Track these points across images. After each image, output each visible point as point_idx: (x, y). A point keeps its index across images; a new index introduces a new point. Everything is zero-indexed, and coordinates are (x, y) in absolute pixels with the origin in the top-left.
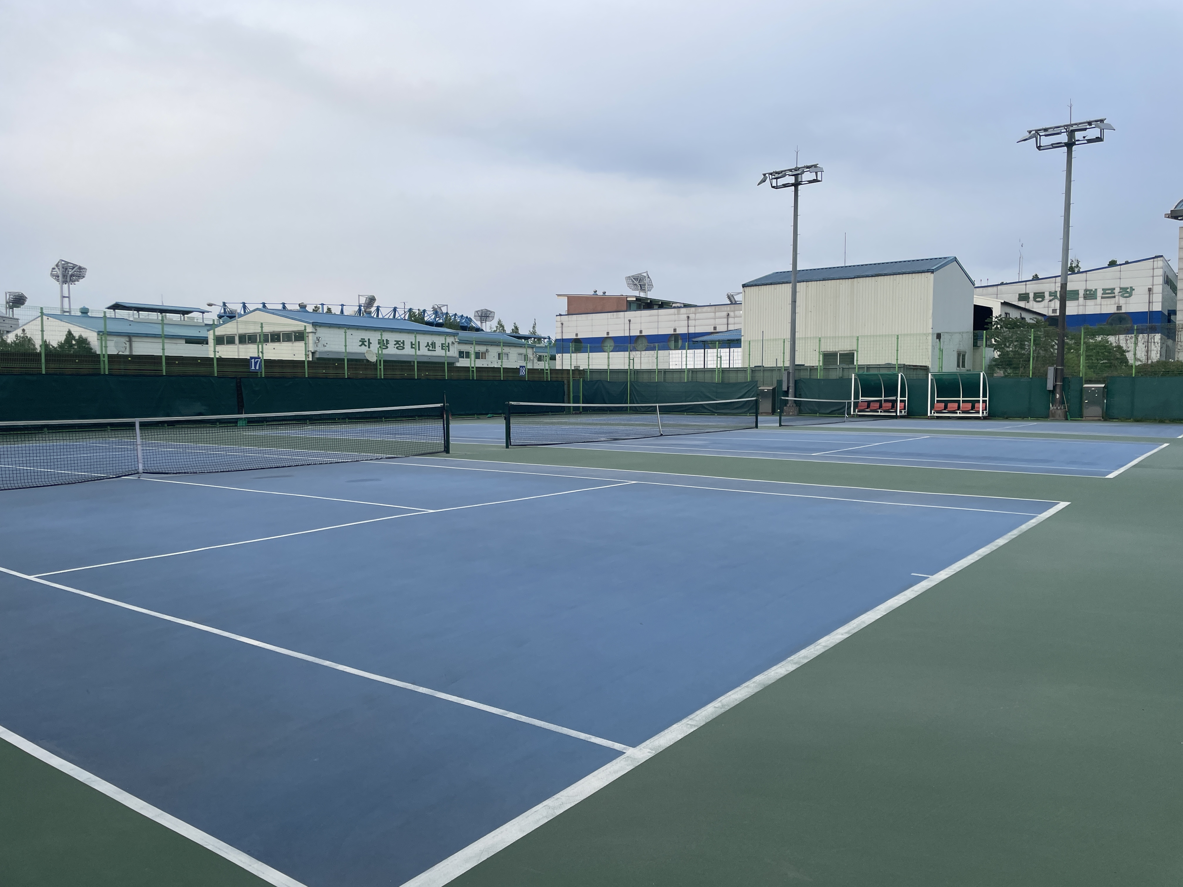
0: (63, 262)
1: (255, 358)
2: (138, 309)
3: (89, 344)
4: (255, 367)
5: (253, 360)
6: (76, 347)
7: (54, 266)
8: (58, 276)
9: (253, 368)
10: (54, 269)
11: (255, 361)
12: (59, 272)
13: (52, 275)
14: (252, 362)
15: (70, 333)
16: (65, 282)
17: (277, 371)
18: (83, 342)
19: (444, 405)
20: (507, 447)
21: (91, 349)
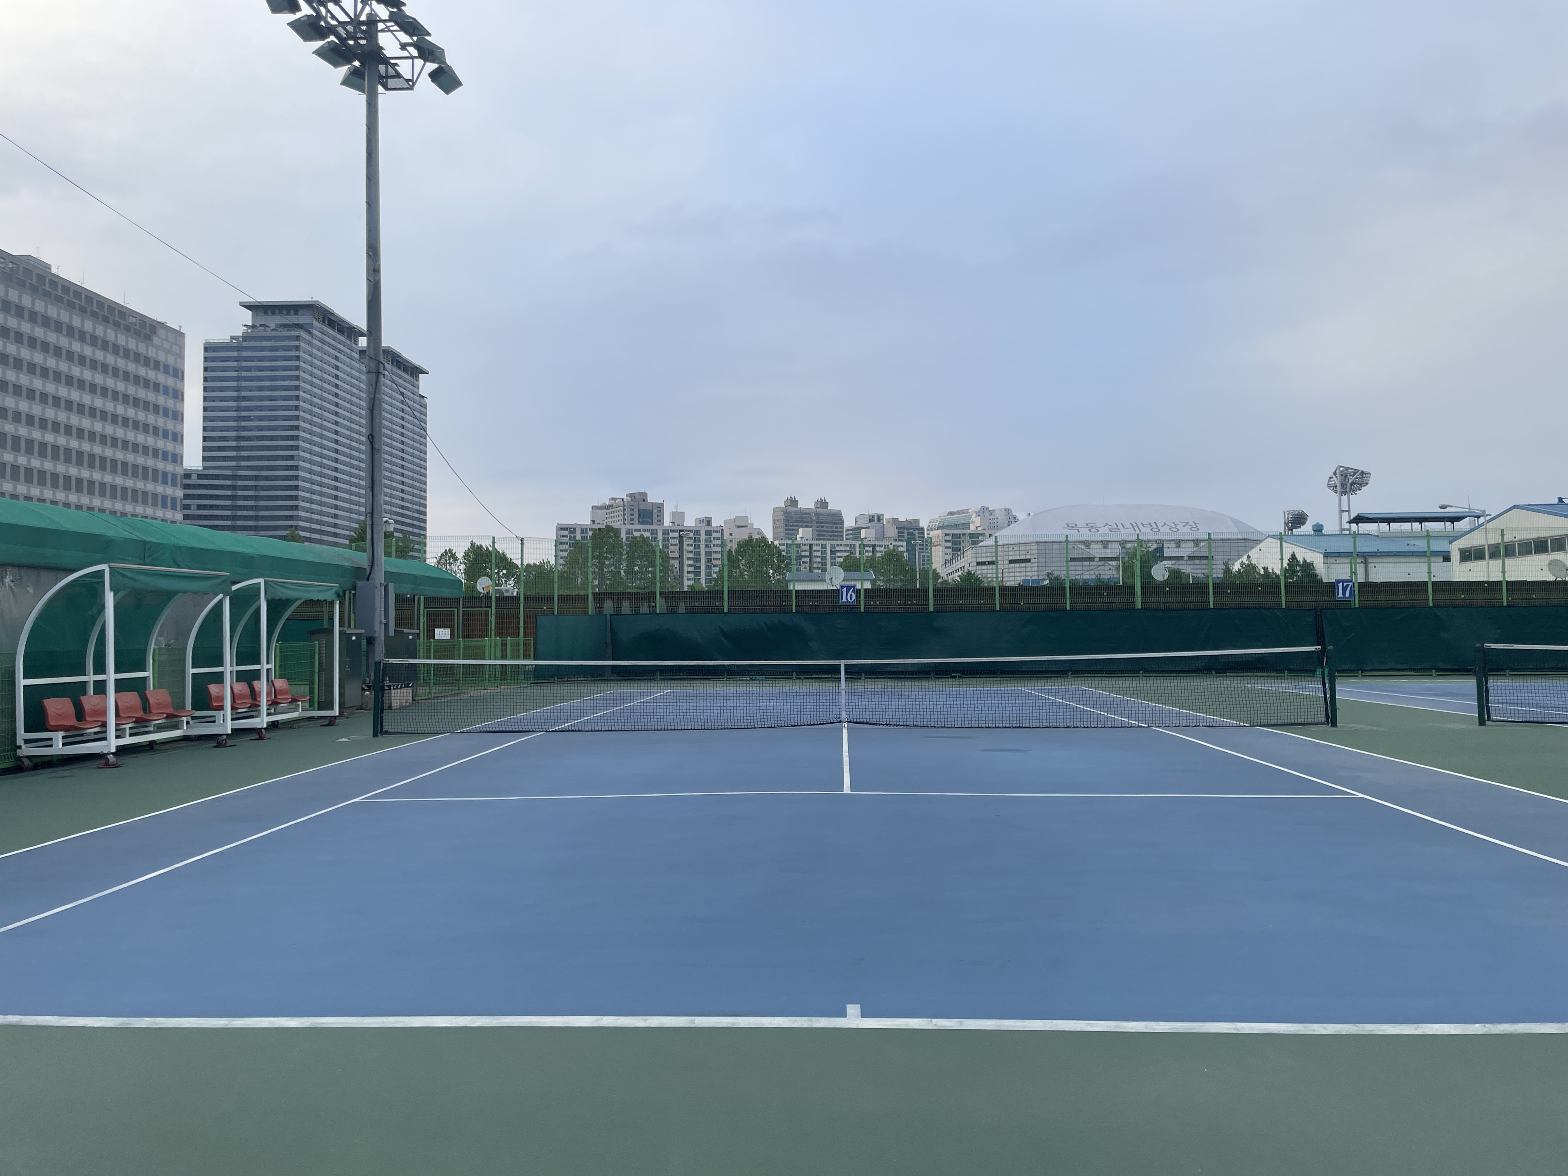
0: (1341, 469)
1: (1343, 581)
2: (1389, 520)
3: (1314, 569)
4: (1344, 593)
5: (1340, 585)
6: (1300, 574)
7: (1331, 475)
8: (1336, 487)
9: (1341, 595)
10: (1331, 478)
11: (1343, 585)
12: (1336, 481)
13: (1329, 486)
14: (1338, 587)
15: (1293, 556)
16: (1344, 493)
17: (1382, 598)
18: (1308, 567)
19: (1324, 649)
20: (1482, 722)
21: (1316, 576)
